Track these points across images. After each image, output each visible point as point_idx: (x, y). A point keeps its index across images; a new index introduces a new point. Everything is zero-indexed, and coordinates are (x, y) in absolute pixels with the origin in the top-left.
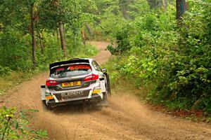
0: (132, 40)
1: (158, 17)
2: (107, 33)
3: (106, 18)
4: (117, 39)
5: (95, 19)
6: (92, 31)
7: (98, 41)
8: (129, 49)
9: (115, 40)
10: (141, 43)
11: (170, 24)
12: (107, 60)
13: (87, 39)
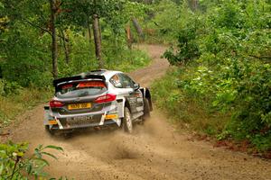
0: (201, 43)
1: (243, 7)
2: (164, 32)
3: (163, 10)
4: (180, 41)
5: (146, 11)
6: (141, 29)
7: (150, 44)
8: (198, 56)
9: (176, 42)
10: (216, 47)
11: (262, 18)
12: (164, 73)
13: (134, 41)
